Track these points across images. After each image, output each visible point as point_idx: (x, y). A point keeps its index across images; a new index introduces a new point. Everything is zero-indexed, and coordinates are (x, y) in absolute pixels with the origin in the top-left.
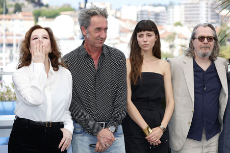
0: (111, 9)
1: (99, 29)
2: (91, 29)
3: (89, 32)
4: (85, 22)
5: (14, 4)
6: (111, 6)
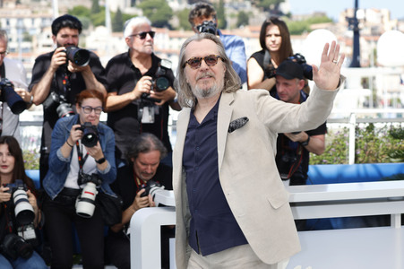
0: (390, 19)
5: (236, 13)
6: (390, 14)
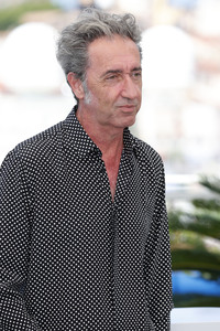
1: (115, 74)
2: (93, 76)
3: (90, 88)
4: (74, 61)
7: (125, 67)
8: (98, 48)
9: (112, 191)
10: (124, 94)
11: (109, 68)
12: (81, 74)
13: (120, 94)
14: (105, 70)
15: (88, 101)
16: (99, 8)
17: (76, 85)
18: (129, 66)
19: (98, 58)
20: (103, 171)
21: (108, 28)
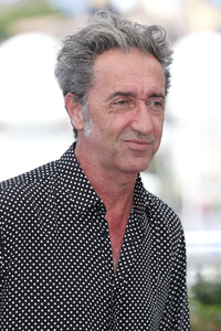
1: (127, 98)
2: (97, 99)
3: (91, 115)
4: (75, 78)
7: (139, 90)
8: (106, 63)
9: (114, 262)
10: (135, 126)
11: (118, 89)
12: (81, 96)
13: (128, 125)
14: (112, 92)
15: (88, 132)
16: (116, 13)
17: (75, 111)
18: (146, 90)
19: (105, 75)
20: (105, 234)
21: (124, 36)
